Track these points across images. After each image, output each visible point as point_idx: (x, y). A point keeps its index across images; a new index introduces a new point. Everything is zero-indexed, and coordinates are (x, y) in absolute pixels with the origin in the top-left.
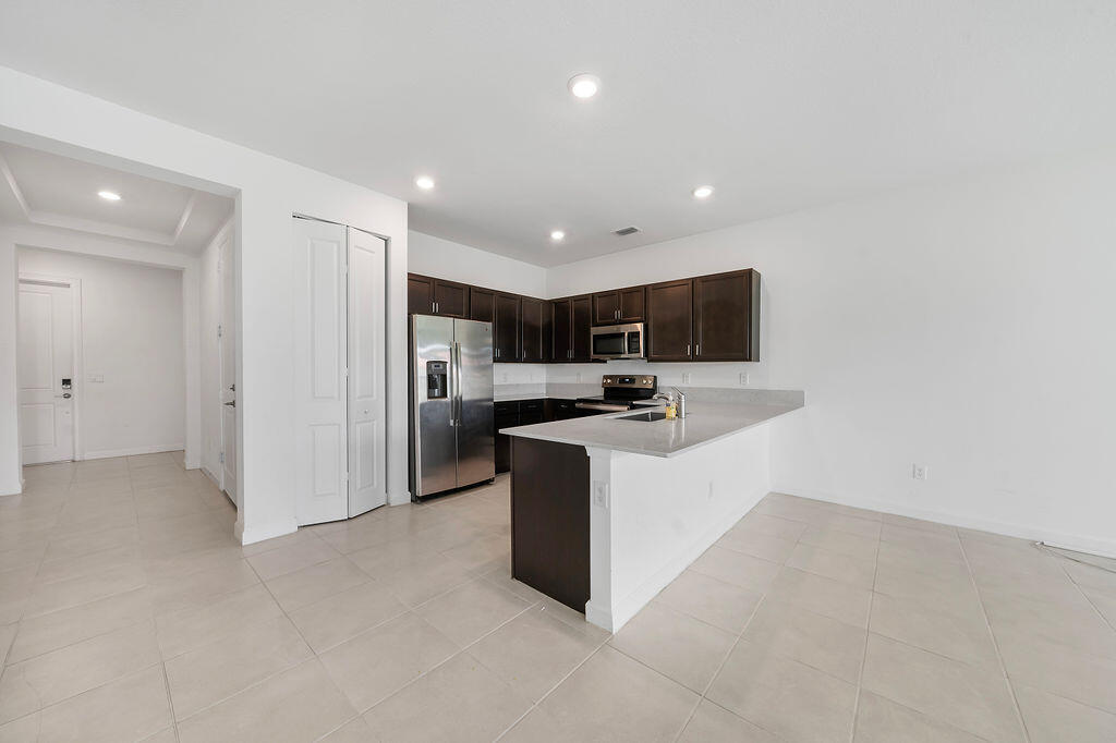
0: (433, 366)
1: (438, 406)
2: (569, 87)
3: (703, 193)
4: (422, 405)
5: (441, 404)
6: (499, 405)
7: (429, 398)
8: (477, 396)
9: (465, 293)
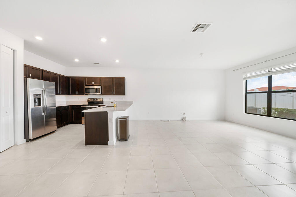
0: (36, 95)
1: (38, 109)
2: (100, 39)
3: (117, 61)
4: (32, 109)
5: (39, 108)
6: (57, 108)
7: (34, 106)
8: (51, 105)
9: (41, 72)
